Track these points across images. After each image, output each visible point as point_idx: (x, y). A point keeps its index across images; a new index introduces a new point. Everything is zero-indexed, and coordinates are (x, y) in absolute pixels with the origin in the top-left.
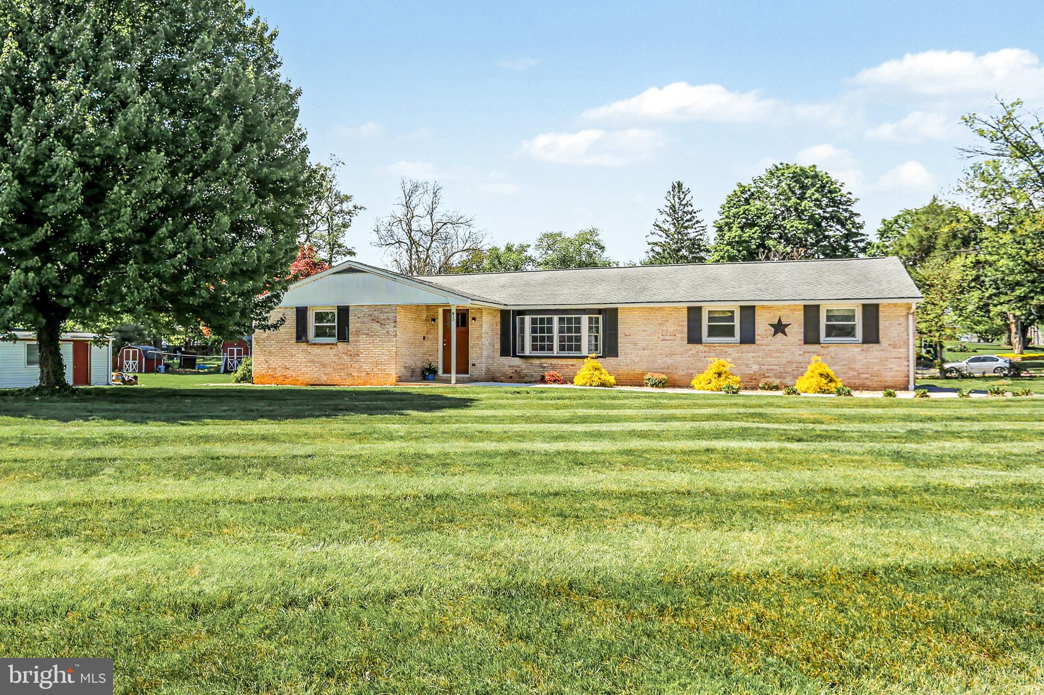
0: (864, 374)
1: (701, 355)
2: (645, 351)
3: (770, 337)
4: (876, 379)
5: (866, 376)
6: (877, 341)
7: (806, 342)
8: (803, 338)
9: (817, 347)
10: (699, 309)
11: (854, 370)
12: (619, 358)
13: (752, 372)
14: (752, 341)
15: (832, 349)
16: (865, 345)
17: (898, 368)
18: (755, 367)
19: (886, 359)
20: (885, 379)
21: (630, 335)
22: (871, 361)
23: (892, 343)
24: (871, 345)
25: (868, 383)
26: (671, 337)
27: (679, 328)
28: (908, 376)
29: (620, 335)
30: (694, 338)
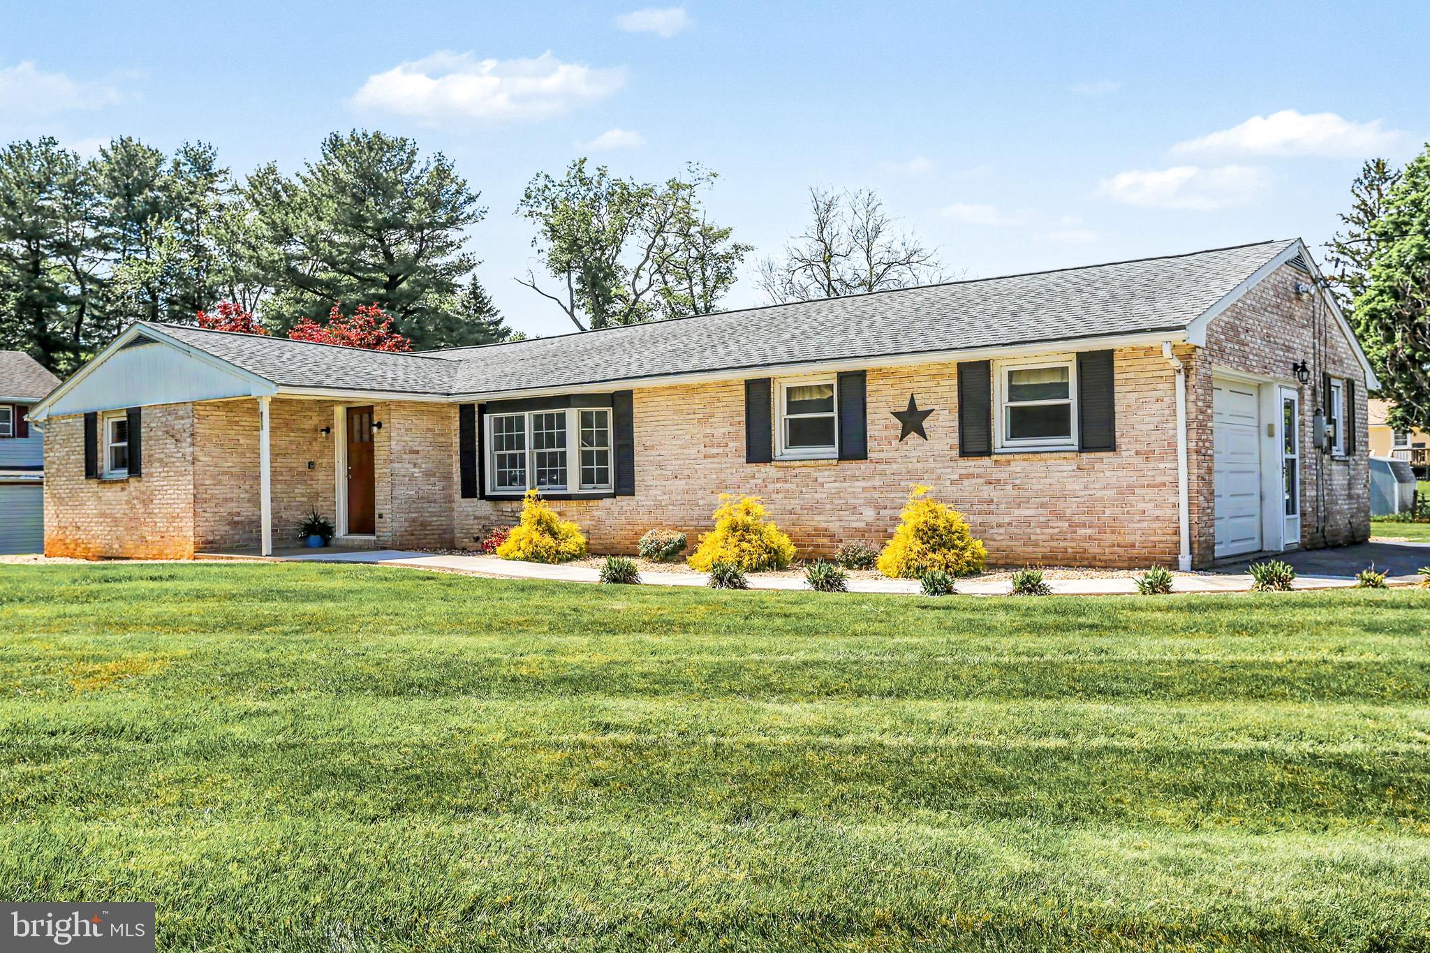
0: (1084, 526)
1: (771, 487)
2: (677, 482)
3: (895, 443)
4: (1109, 538)
5: (1089, 532)
6: (1111, 446)
7: (964, 453)
8: (956, 442)
9: (986, 461)
10: (766, 383)
11: (1060, 515)
12: (637, 498)
13: (862, 525)
14: (862, 455)
15: (1018, 465)
16: (1084, 455)
17: (1158, 512)
18: (869, 514)
19: (1131, 489)
20: (1130, 539)
21: (653, 447)
22: (1099, 494)
23: (1144, 448)
24: (1098, 455)
25: (1094, 549)
26: (720, 450)
27: (733, 429)
28: (1177, 532)
29: (637, 448)
30: (759, 451)
